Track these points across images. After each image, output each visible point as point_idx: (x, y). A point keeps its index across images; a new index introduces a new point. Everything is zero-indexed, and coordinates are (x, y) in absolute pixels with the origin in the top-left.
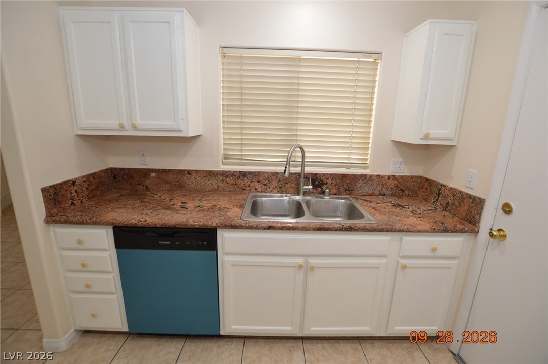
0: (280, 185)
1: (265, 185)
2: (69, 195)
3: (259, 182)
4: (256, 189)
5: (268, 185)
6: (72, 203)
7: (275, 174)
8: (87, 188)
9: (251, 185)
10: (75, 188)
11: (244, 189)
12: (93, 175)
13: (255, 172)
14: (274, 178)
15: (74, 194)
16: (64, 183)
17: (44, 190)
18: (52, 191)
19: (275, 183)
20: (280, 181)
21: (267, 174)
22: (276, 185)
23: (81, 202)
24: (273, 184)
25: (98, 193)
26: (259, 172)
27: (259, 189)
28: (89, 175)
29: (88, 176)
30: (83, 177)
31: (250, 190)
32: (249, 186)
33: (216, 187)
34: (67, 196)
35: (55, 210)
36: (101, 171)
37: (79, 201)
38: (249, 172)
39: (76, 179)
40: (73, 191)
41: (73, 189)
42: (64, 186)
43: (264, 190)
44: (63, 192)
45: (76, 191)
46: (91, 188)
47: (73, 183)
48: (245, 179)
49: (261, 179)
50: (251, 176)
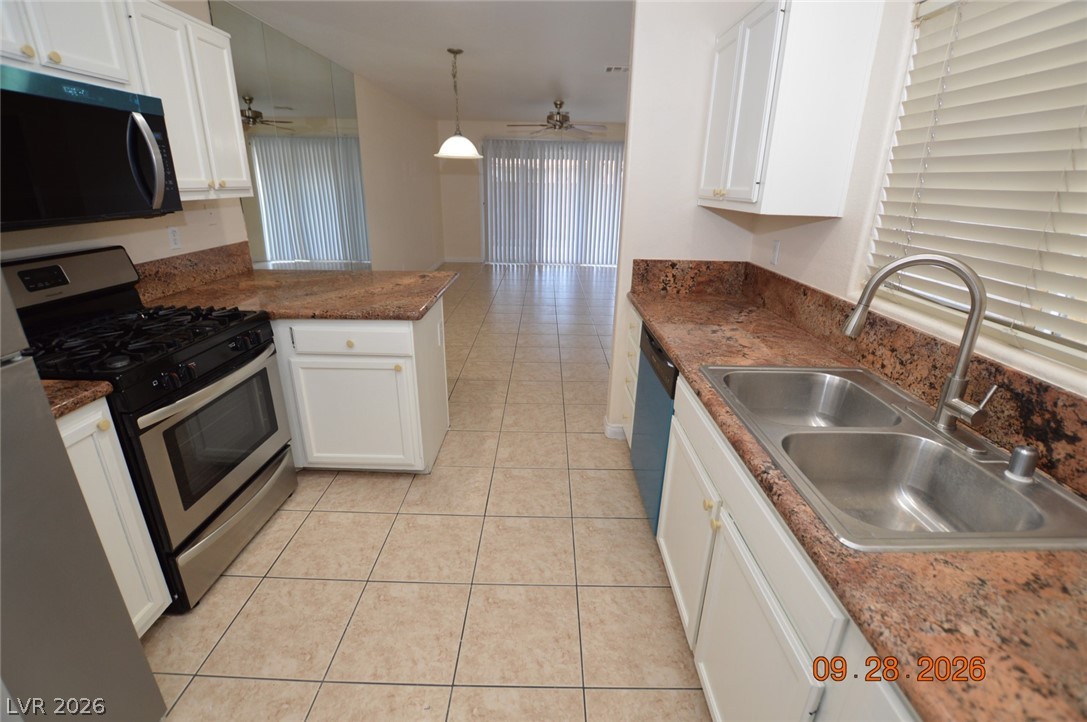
0: (933, 380)
1: (902, 363)
2: (662, 278)
3: (893, 350)
4: (883, 366)
5: (909, 367)
6: (664, 289)
7: (931, 343)
8: (692, 278)
9: (878, 353)
10: (674, 272)
11: (864, 357)
12: (708, 264)
13: (893, 323)
14: (924, 351)
15: (670, 278)
16: (661, 262)
17: (636, 263)
18: (643, 266)
19: (922, 370)
20: (935, 367)
21: (912, 336)
22: (925, 373)
23: (678, 292)
24: (919, 367)
25: (709, 290)
26: (899, 326)
27: (888, 370)
28: (701, 262)
29: (699, 264)
30: (691, 262)
31: (873, 363)
32: (873, 353)
33: (827, 333)
34: (659, 278)
35: (641, 288)
36: (725, 262)
37: (675, 291)
38: (882, 319)
39: (679, 261)
40: (670, 275)
41: (671, 272)
42: (659, 265)
43: (896, 376)
44: (656, 271)
45: (674, 276)
46: (700, 279)
47: (673, 265)
48: (872, 333)
49: (899, 343)
50: (883, 330)
